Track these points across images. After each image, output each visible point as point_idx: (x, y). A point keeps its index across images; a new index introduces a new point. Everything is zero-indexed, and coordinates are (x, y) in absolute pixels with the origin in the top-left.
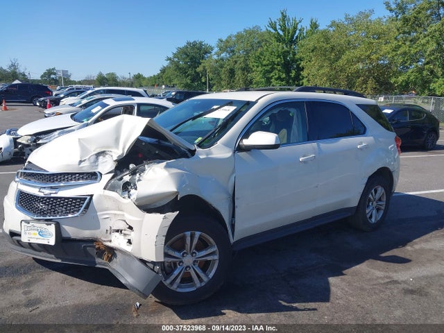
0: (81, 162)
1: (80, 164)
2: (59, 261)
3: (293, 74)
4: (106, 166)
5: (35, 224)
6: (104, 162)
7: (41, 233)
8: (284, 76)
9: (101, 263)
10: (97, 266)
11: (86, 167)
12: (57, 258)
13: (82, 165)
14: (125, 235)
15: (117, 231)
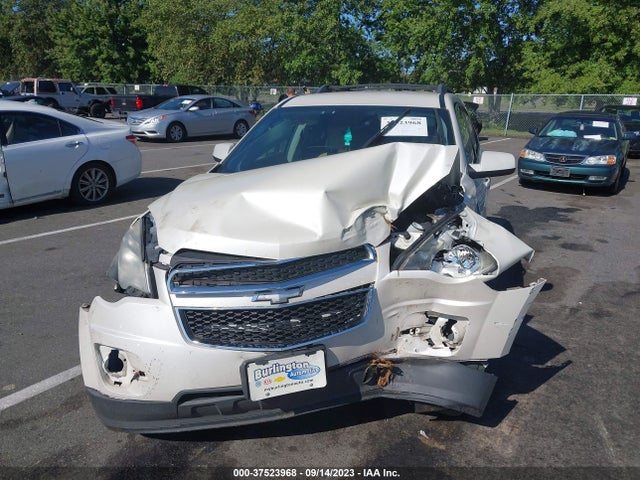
0: (344, 231)
1: (343, 236)
2: (292, 415)
3: (131, 53)
4: (378, 232)
5: (281, 361)
6: (373, 227)
7: (293, 374)
8: (116, 55)
9: (367, 392)
10: (363, 399)
11: (352, 240)
12: (286, 411)
13: (348, 236)
14: (421, 334)
15: (407, 332)
